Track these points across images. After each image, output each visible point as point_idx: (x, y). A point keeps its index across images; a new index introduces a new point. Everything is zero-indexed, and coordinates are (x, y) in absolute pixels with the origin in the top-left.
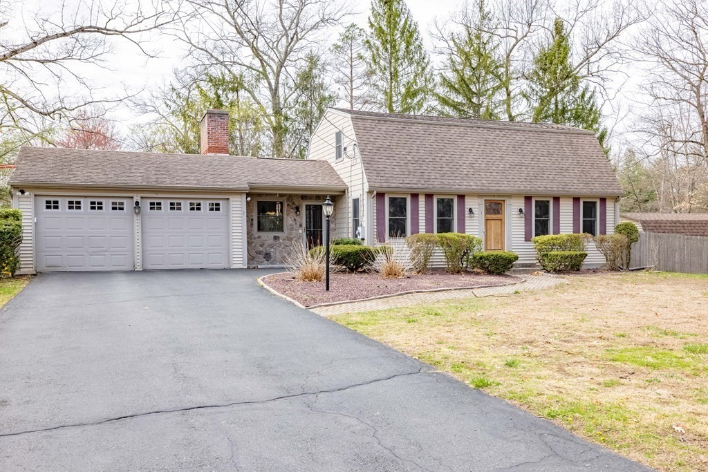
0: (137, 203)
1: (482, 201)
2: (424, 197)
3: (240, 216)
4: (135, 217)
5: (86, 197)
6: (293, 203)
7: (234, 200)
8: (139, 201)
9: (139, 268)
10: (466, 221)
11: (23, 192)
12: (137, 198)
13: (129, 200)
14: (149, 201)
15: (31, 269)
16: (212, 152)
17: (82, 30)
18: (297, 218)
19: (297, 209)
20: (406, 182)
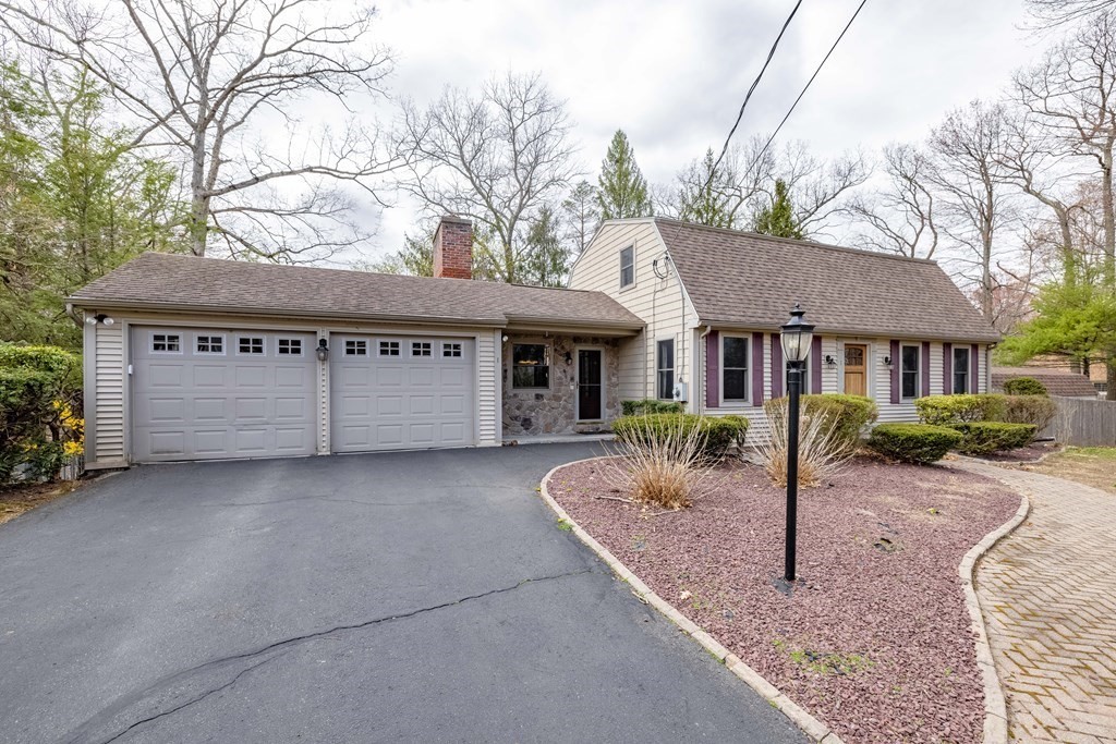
0: (323, 342)
1: (841, 345)
2: (769, 338)
3: (492, 364)
4: (319, 364)
5: (231, 330)
6: (563, 348)
7: (483, 339)
8: (327, 338)
9: (325, 452)
10: (823, 375)
11: (100, 319)
12: (323, 333)
13: (310, 337)
14: (344, 340)
15: (119, 459)
16: (449, 276)
17: (310, 169)
18: (568, 369)
19: (568, 356)
20: (749, 314)
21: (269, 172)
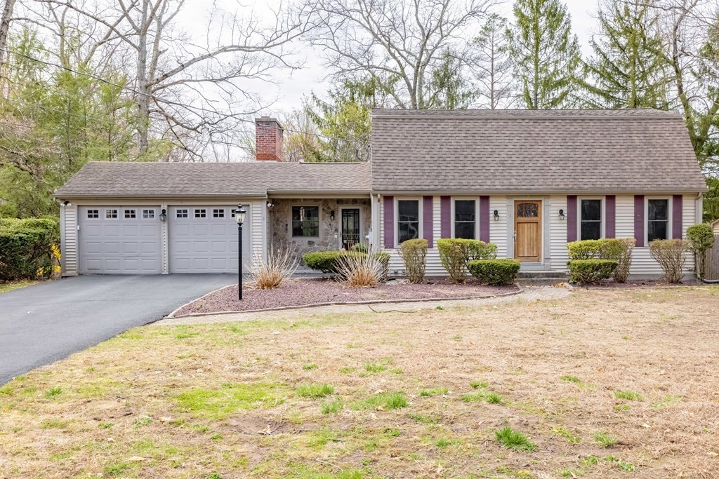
0: (164, 211)
1: (512, 202)
2: (439, 199)
3: (260, 221)
4: (162, 223)
5: (121, 206)
6: (329, 208)
7: (254, 206)
8: (166, 209)
9: (166, 272)
10: (491, 225)
11: (66, 203)
12: (164, 206)
13: (158, 208)
14: (176, 209)
15: (75, 272)
16: (260, 159)
17: (225, 50)
18: (333, 223)
19: (333, 213)
20: (416, 183)
21: (192, 58)
